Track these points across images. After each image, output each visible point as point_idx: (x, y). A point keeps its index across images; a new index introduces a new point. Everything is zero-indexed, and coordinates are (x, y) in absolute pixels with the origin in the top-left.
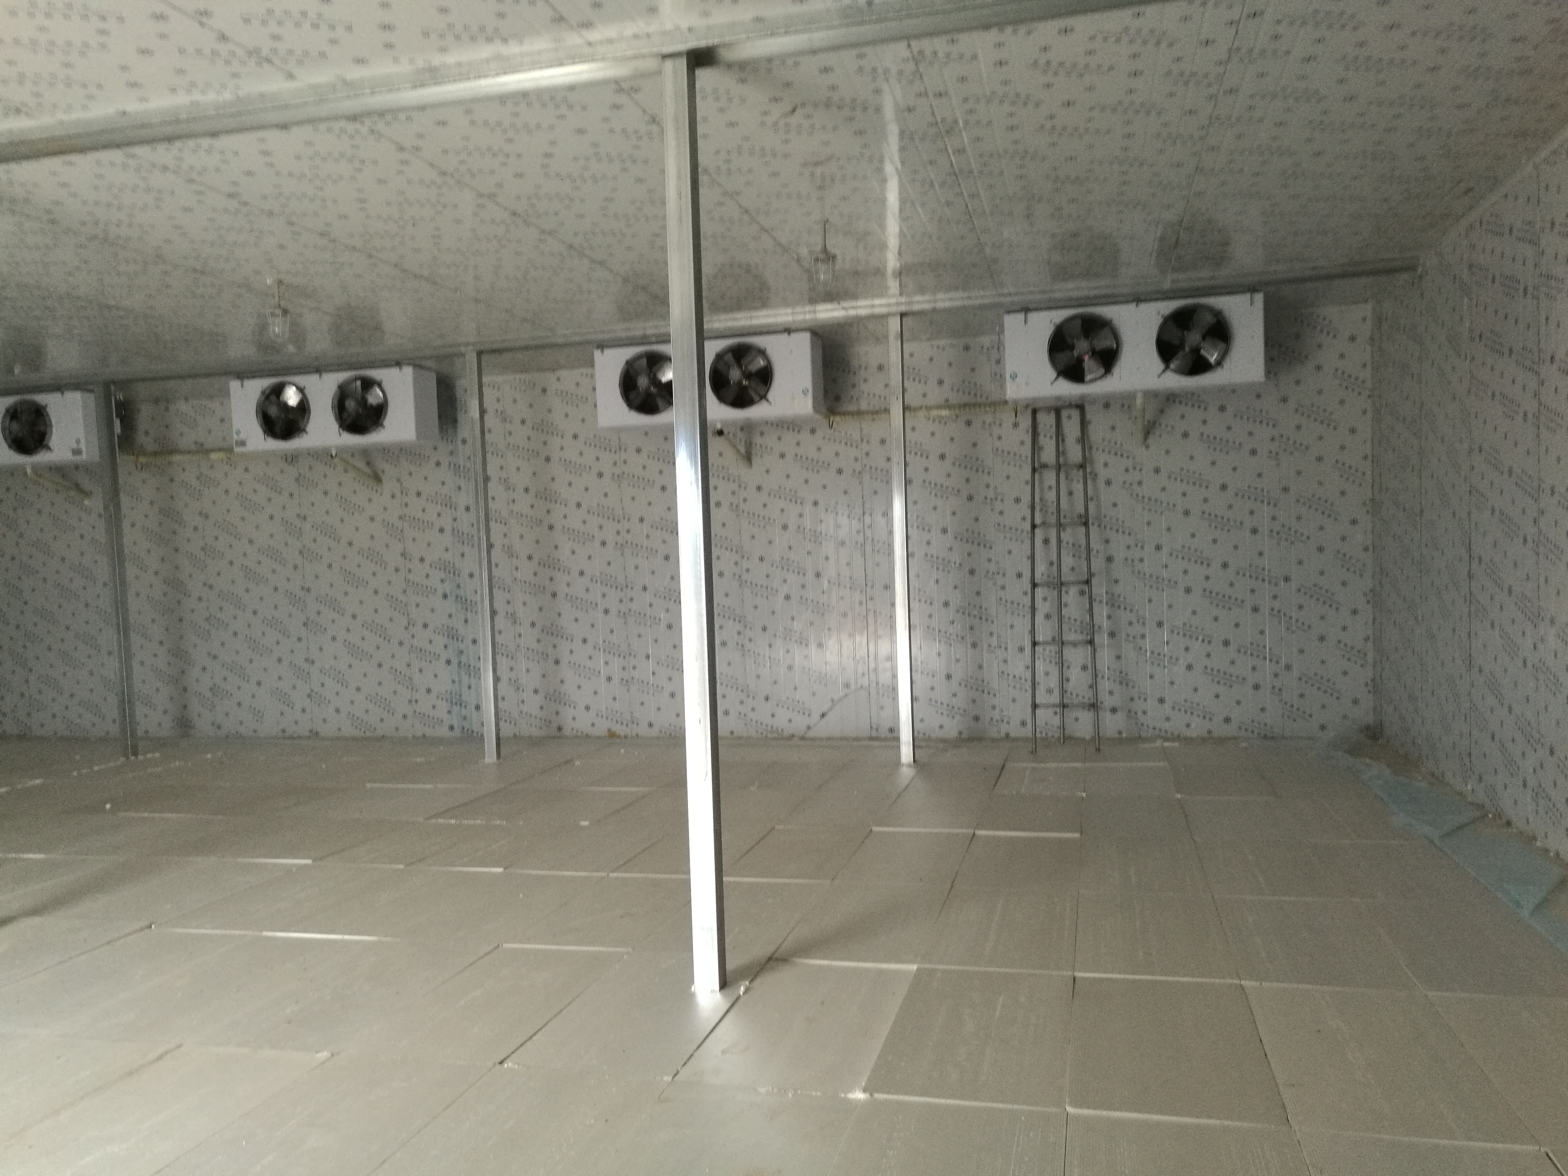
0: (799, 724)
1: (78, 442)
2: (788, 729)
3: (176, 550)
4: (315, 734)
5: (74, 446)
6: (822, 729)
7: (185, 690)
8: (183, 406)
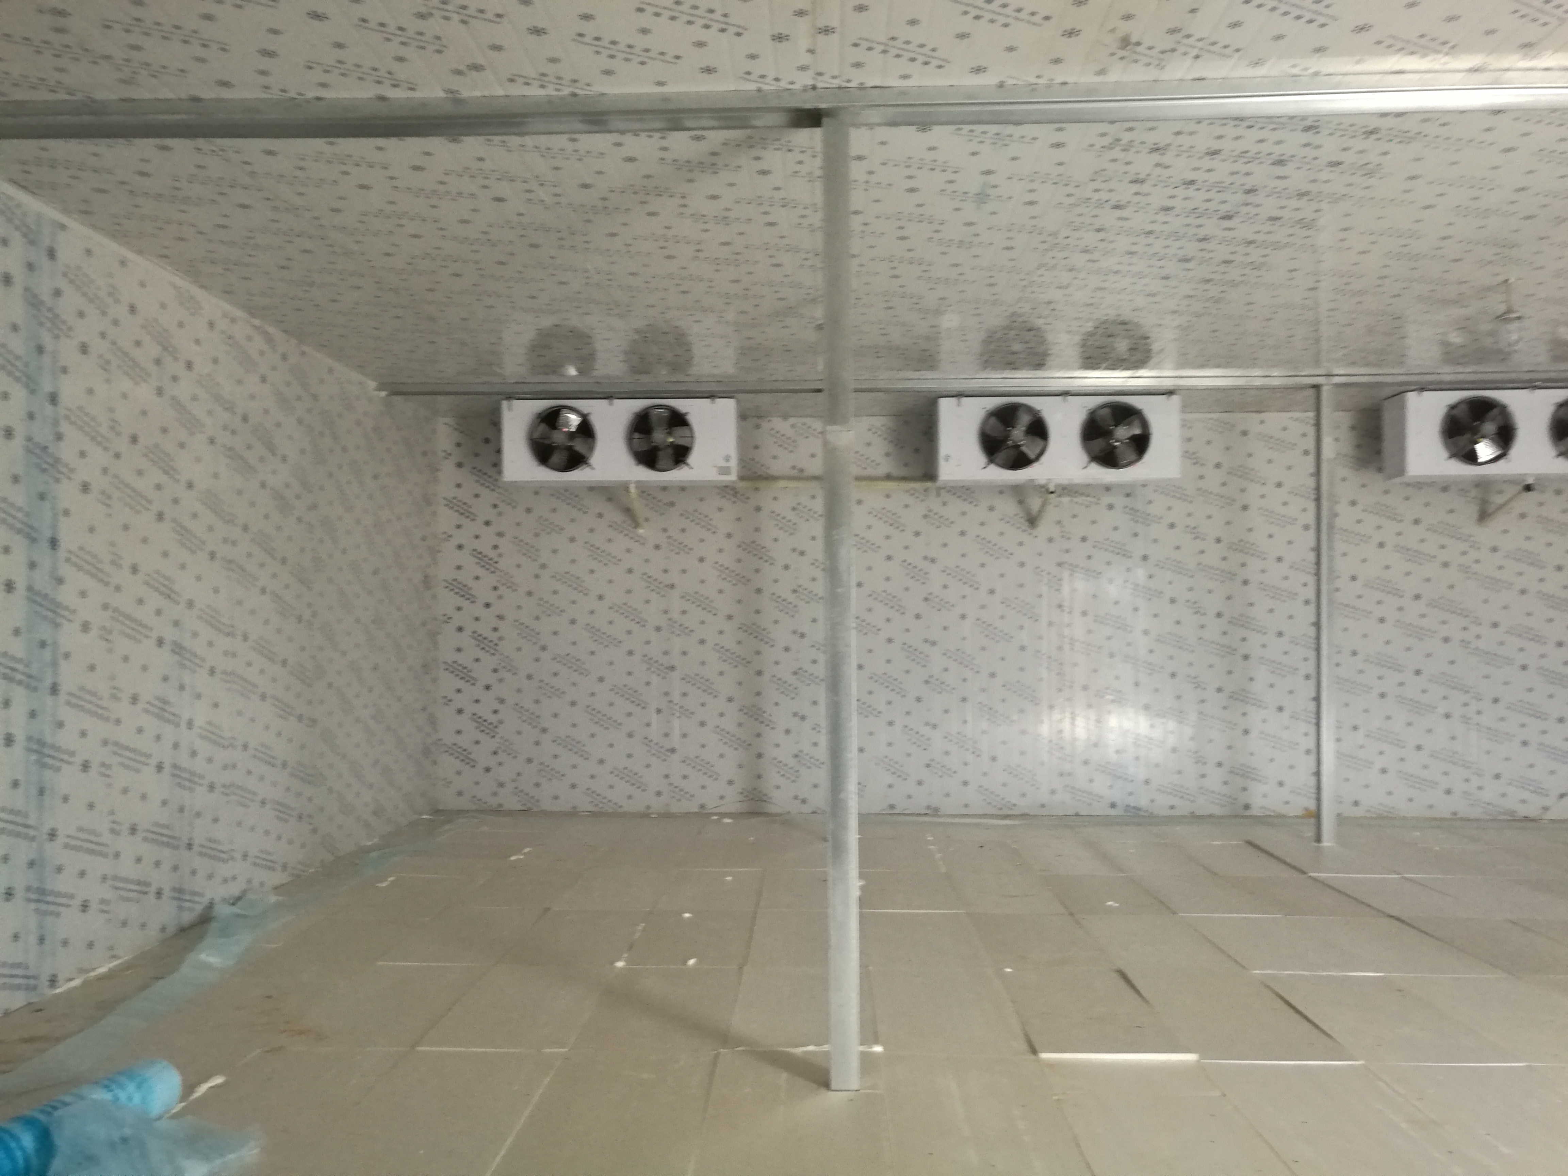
1: (727, 459)
3: (759, 591)
4: (935, 811)
5: (724, 464)
7: (760, 756)
8: (778, 424)
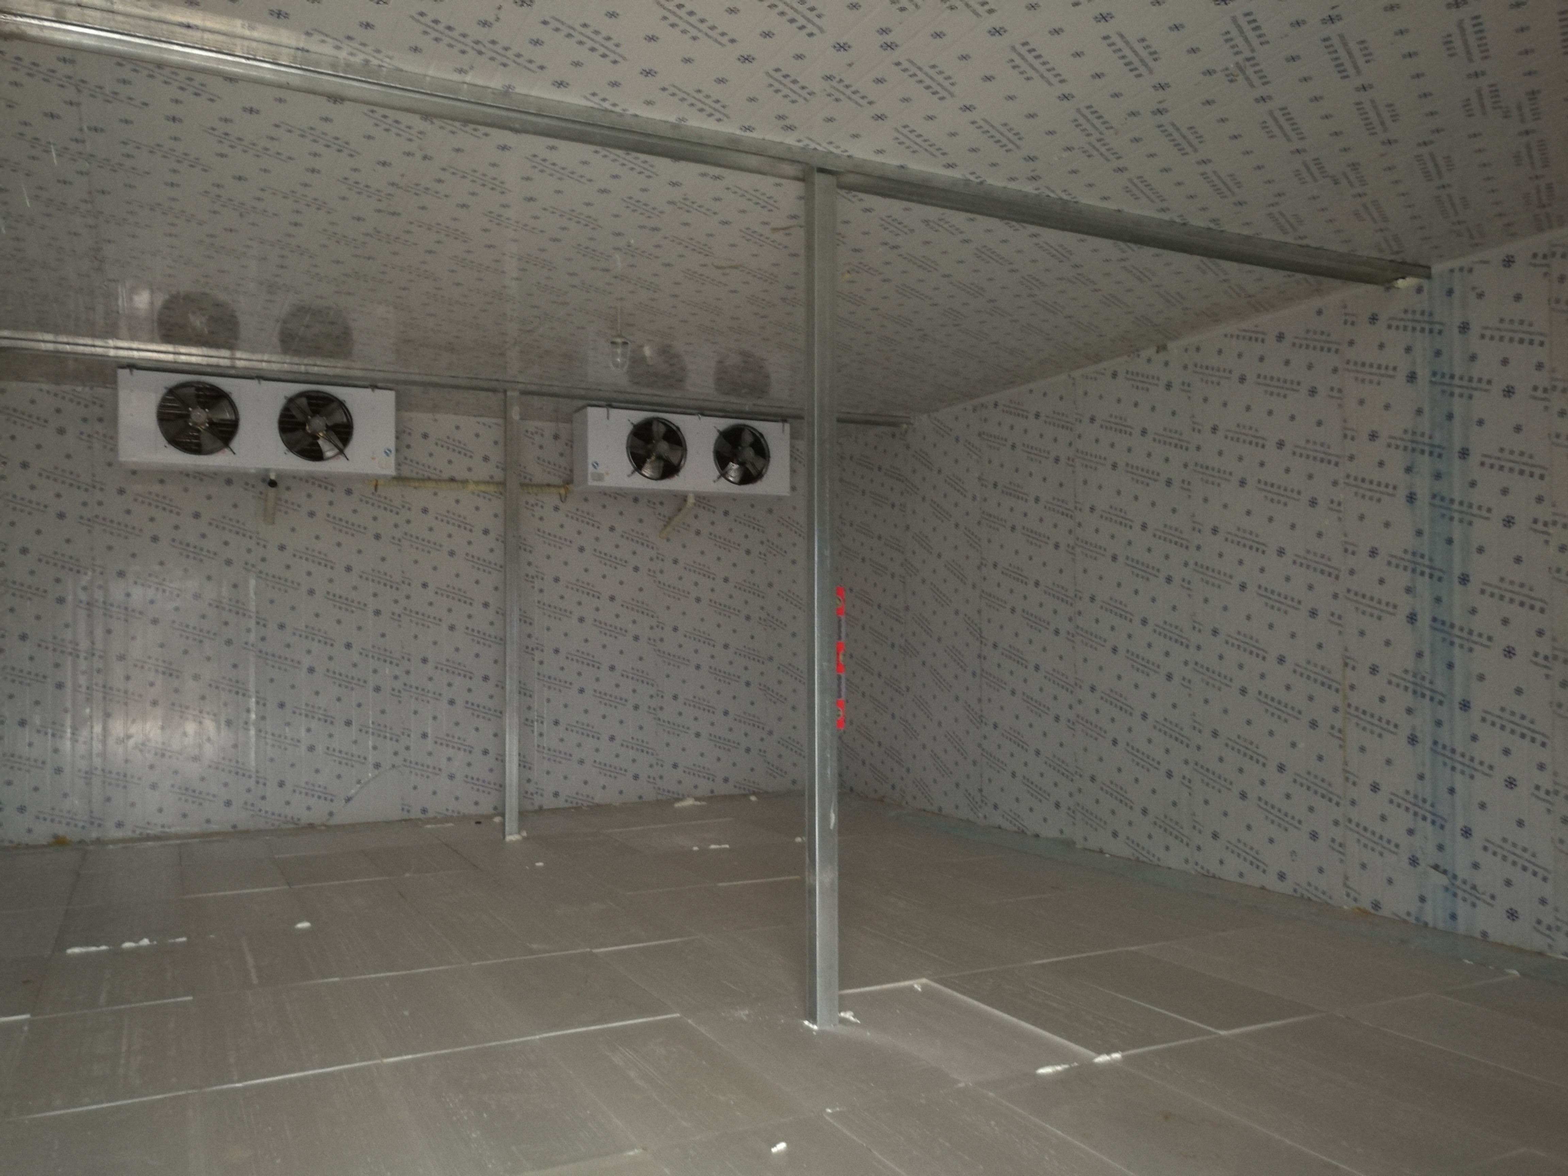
0: (317, 813)
2: (306, 817)
6: (344, 815)
